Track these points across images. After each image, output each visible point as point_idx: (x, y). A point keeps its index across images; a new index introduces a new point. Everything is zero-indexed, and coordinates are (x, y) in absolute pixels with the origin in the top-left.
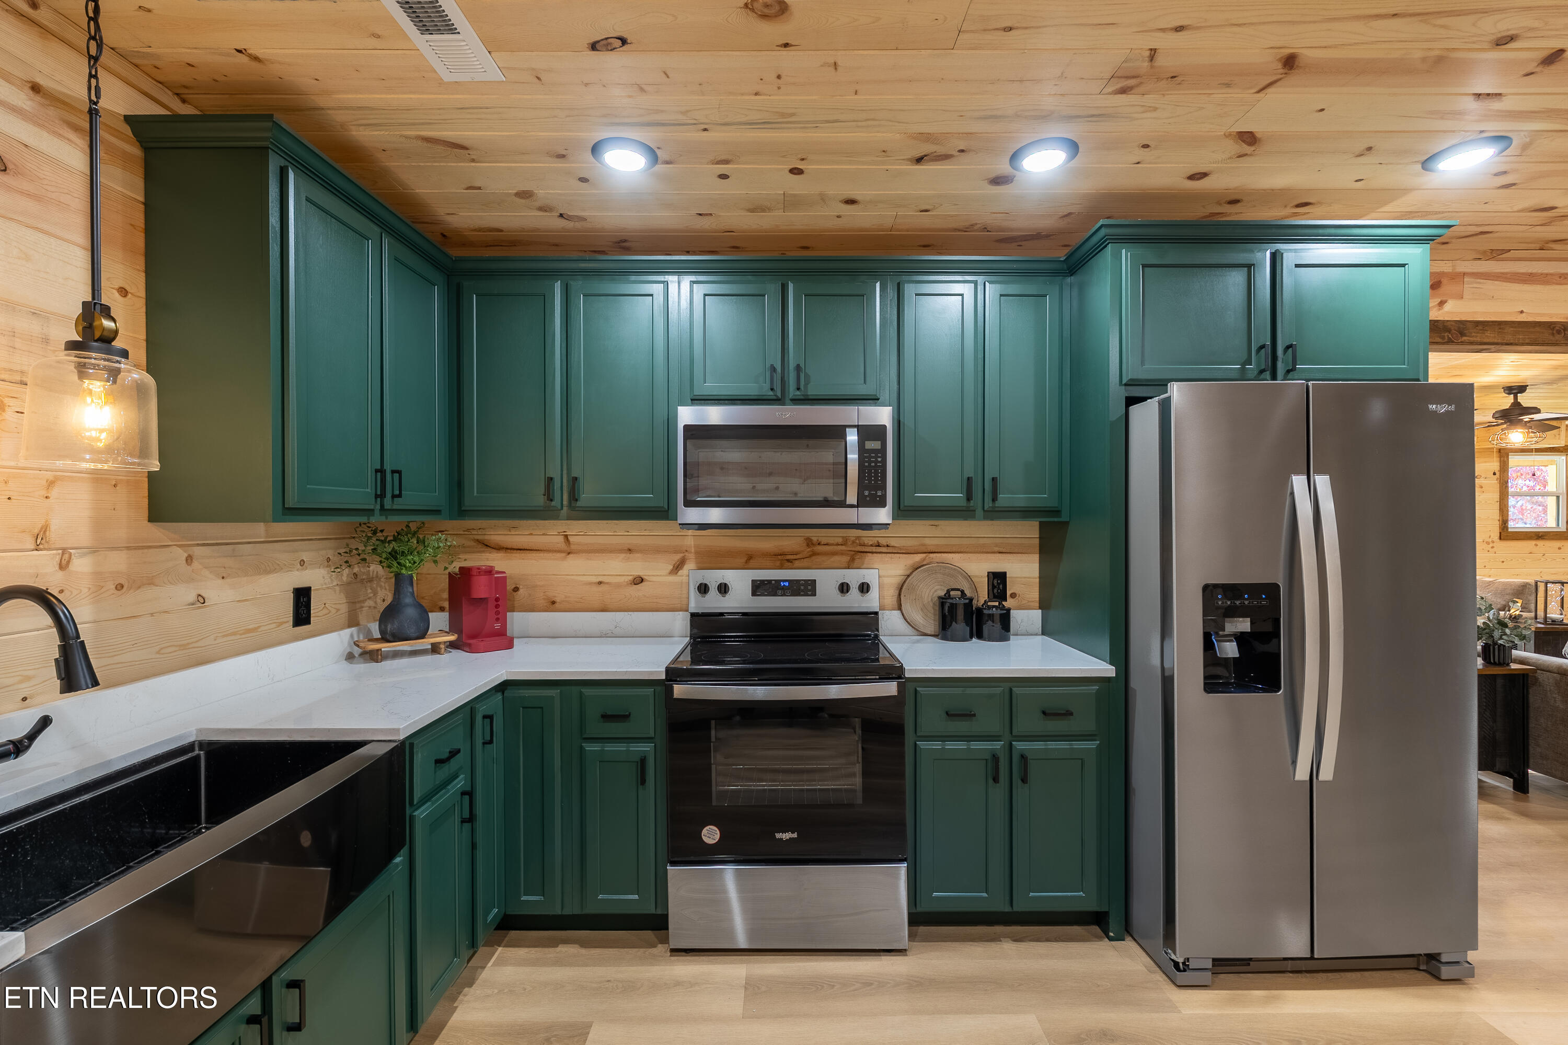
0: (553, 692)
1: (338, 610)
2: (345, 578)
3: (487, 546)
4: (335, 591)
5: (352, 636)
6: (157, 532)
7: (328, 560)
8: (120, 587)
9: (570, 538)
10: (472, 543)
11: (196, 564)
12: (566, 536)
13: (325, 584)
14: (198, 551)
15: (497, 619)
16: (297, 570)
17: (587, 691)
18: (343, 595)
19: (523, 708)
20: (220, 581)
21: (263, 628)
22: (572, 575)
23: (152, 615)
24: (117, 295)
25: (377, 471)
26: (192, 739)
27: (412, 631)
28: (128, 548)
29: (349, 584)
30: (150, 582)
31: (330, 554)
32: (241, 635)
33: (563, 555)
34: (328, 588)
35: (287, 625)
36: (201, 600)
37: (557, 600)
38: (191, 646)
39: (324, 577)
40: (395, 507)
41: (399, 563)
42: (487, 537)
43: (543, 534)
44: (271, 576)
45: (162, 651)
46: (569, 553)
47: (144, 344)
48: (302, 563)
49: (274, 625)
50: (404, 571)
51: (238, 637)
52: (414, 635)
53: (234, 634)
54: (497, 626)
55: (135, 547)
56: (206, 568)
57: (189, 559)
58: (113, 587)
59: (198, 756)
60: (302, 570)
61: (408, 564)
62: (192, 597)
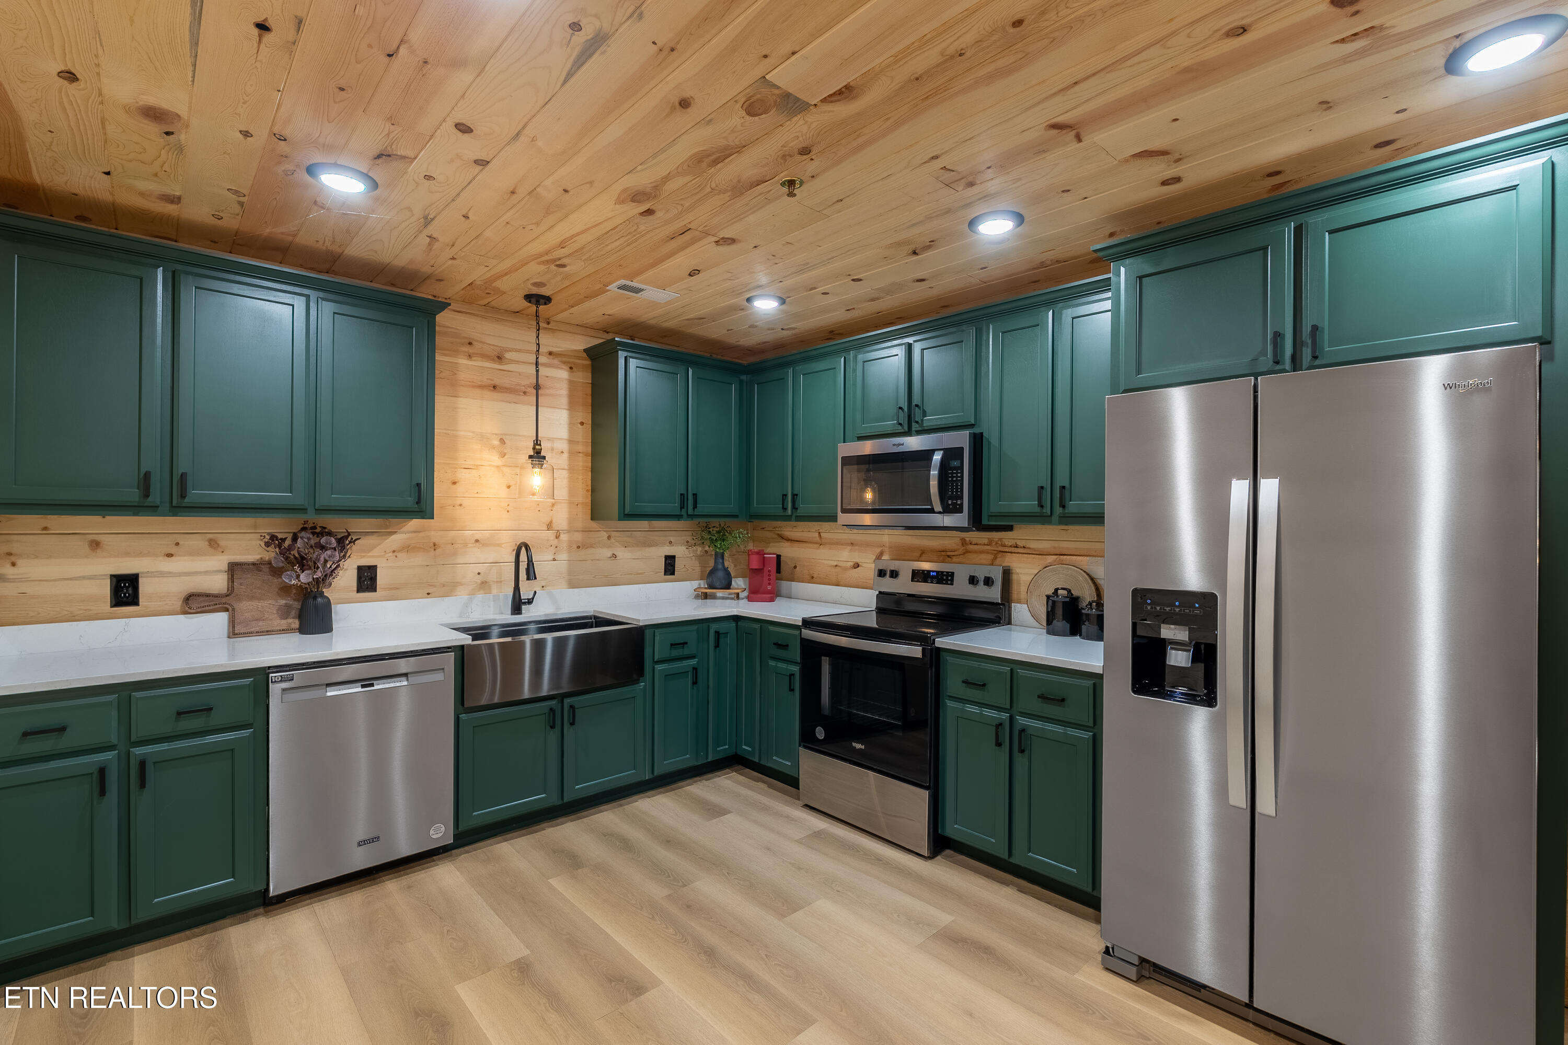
0: (757, 626)
1: (694, 570)
2: (699, 553)
3: (783, 538)
4: (692, 559)
5: (700, 584)
6: (594, 525)
7: (688, 542)
8: (579, 547)
9: (821, 534)
10: (776, 536)
11: (612, 540)
12: (819, 533)
13: (685, 555)
14: (613, 534)
15: (769, 584)
16: (668, 546)
17: (772, 628)
18: (697, 562)
19: (746, 633)
20: (624, 548)
21: (646, 574)
22: (822, 560)
23: (592, 560)
24: (579, 425)
25: (681, 495)
26: (592, 614)
27: (718, 584)
28: (583, 531)
29: (702, 556)
30: (591, 546)
31: (689, 539)
32: (635, 575)
33: (818, 545)
34: (688, 557)
35: (661, 574)
36: (614, 556)
37: (815, 576)
38: (609, 576)
39: (684, 551)
40: (695, 514)
41: (715, 546)
42: (783, 532)
43: (809, 531)
44: (651, 548)
45: (597, 577)
46: (821, 545)
47: (591, 444)
48: (671, 542)
49: (653, 573)
50: (718, 550)
51: (633, 576)
52: (719, 587)
53: (631, 574)
54: (769, 588)
55: (585, 531)
56: (617, 542)
57: (609, 537)
58: (576, 547)
59: (593, 621)
60: (670, 546)
61: (719, 546)
62: (610, 554)
